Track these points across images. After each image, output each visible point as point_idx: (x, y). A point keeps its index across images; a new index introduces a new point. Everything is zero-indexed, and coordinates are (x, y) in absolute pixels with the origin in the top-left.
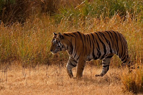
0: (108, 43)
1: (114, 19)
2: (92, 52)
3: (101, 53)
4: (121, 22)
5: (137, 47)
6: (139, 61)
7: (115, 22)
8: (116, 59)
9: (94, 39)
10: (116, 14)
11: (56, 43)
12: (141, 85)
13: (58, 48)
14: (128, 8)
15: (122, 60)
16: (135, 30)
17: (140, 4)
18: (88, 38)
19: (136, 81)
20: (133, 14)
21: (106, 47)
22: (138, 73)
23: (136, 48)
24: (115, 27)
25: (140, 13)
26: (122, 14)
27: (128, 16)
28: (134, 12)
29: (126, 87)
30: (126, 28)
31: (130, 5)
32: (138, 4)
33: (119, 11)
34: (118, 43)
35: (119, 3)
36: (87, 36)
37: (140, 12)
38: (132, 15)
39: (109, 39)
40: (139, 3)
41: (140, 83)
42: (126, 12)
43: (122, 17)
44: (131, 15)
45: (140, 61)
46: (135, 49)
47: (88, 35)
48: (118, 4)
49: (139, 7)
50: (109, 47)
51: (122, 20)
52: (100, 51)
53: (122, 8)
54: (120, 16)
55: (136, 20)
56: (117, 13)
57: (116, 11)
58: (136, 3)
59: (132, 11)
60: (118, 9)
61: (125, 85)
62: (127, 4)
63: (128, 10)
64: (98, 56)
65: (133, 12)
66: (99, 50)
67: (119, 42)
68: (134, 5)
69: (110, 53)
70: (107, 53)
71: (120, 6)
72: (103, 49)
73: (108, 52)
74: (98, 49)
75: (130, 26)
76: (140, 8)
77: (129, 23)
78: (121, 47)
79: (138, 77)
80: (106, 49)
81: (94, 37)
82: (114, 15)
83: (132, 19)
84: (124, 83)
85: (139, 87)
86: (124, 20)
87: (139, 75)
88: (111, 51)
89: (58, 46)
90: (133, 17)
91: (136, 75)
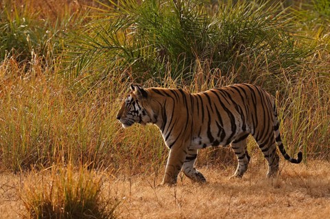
0: (238, 111)
1: (5, 67)
2: (206, 130)
3: (226, 132)
4: (19, 74)
5: (55, 127)
6: (61, 159)
7: (6, 74)
8: (8, 153)
9: (210, 104)
10: (9, 58)
11: (130, 104)
12: (65, 210)
13: (133, 113)
14: (35, 45)
15: (261, 146)
16: (50, 92)
17: (60, 35)
18: (200, 101)
19: (54, 201)
20: (46, 56)
21: (236, 119)
22: (57, 184)
23: (52, 131)
24: (7, 84)
25: (61, 55)
26: (22, 57)
27: (35, 61)
28: (48, 52)
29: (31, 215)
30: (31, 88)
31: (38, 37)
32: (56, 36)
33: (14, 51)
34: (257, 109)
35: (15, 33)
36: (197, 99)
37: (60, 53)
38: (44, 60)
39: (239, 103)
40: (58, 33)
41: (62, 206)
42: (30, 53)
43: (22, 65)
44: (41, 59)
45: (63, 157)
46: (50, 133)
47: (198, 97)
48: (13, 35)
49: (59, 43)
50: (241, 120)
51: (21, 71)
52: (225, 128)
53: (22, 45)
54: (18, 61)
55: (53, 69)
56: (11, 55)
57: (9, 52)
58: (53, 34)
59: (42, 50)
60: (12, 46)
61: (28, 209)
62: (32, 37)
63: (33, 48)
64: (219, 139)
65: (46, 52)
66: (222, 125)
67: (259, 107)
68: (46, 38)
69: (242, 131)
70: (237, 131)
71: (17, 40)
72: (230, 124)
73: (239, 130)
74: (220, 125)
75: (39, 83)
76: (59, 45)
77: (36, 75)
78: (263, 118)
79: (58, 193)
80: (236, 123)
81: (211, 100)
82: (4, 59)
83: (42, 67)
84: (27, 207)
85: (59, 214)
86: (26, 71)
87: (59, 188)
88: (244, 128)
89: (132, 109)
90: (45, 63)
91: (54, 188)
